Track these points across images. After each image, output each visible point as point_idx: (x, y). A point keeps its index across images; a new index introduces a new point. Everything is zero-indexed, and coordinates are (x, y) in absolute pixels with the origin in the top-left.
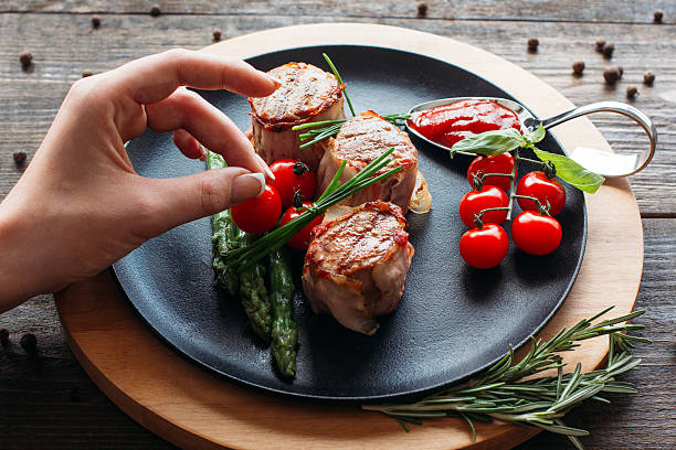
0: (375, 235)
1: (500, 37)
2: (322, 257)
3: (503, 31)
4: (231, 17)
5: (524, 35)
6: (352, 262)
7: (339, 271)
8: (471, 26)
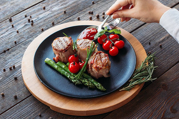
0: (103, 57)
1: (71, 21)
2: (98, 66)
3: (71, 19)
4: (20, 44)
5: (75, 18)
6: (104, 63)
7: (103, 66)
8: (64, 21)
